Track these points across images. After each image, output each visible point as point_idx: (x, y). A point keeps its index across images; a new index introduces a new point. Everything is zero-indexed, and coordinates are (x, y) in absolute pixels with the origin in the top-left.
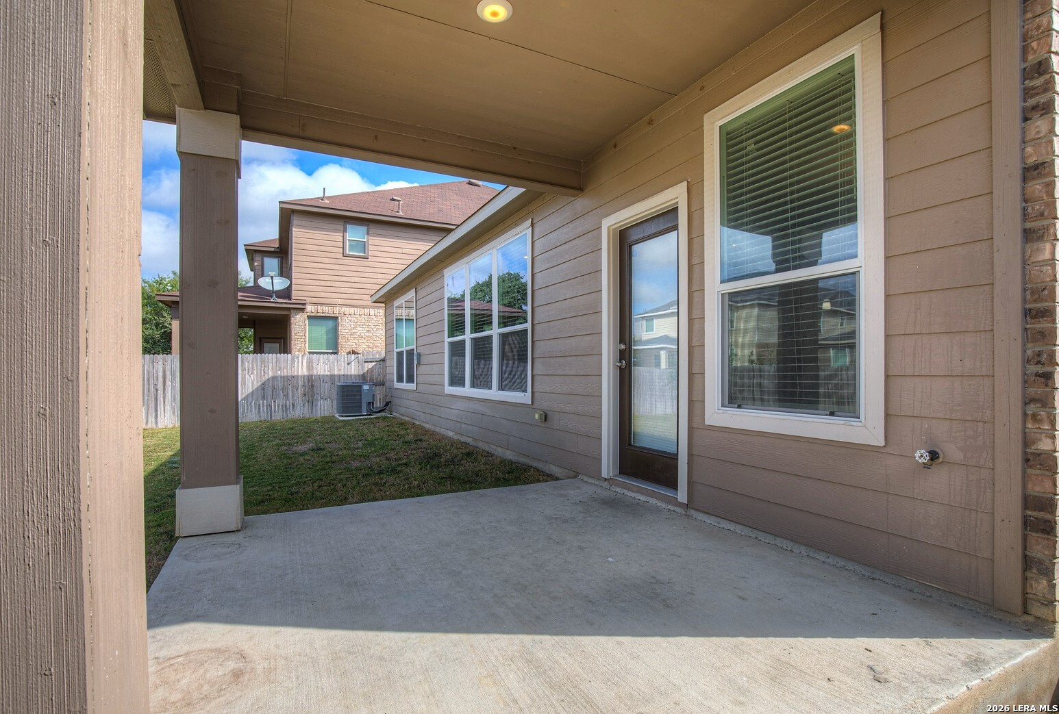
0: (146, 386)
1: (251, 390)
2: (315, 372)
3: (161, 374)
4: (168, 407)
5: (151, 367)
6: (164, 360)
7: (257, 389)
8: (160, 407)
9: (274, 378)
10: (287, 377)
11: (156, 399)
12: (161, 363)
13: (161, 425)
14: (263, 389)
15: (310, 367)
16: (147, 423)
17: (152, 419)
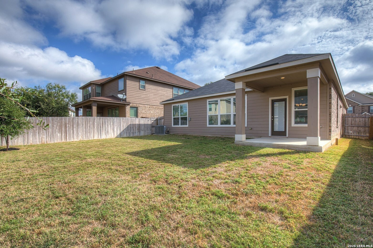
0: (98, 126)
1: (125, 128)
2: (140, 123)
3: (102, 123)
4: (104, 133)
5: (99, 120)
6: (103, 118)
7: (126, 128)
8: (102, 132)
9: (130, 124)
10: (134, 124)
11: (101, 130)
12: (102, 119)
13: (102, 138)
14: (128, 128)
15: (139, 122)
16: (98, 138)
17: (100, 136)
